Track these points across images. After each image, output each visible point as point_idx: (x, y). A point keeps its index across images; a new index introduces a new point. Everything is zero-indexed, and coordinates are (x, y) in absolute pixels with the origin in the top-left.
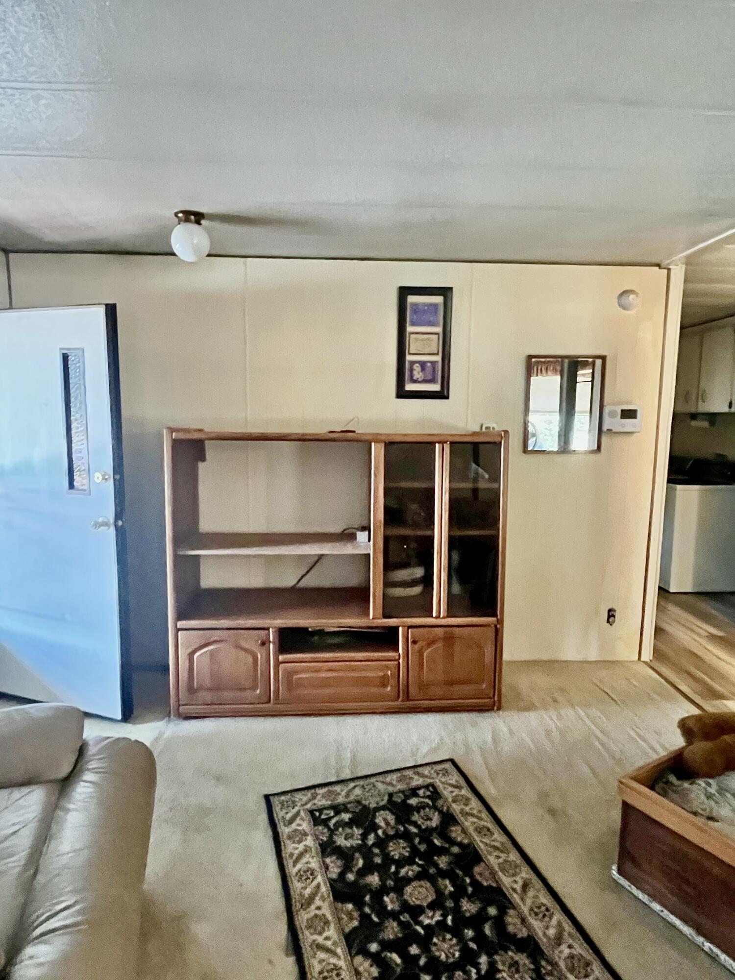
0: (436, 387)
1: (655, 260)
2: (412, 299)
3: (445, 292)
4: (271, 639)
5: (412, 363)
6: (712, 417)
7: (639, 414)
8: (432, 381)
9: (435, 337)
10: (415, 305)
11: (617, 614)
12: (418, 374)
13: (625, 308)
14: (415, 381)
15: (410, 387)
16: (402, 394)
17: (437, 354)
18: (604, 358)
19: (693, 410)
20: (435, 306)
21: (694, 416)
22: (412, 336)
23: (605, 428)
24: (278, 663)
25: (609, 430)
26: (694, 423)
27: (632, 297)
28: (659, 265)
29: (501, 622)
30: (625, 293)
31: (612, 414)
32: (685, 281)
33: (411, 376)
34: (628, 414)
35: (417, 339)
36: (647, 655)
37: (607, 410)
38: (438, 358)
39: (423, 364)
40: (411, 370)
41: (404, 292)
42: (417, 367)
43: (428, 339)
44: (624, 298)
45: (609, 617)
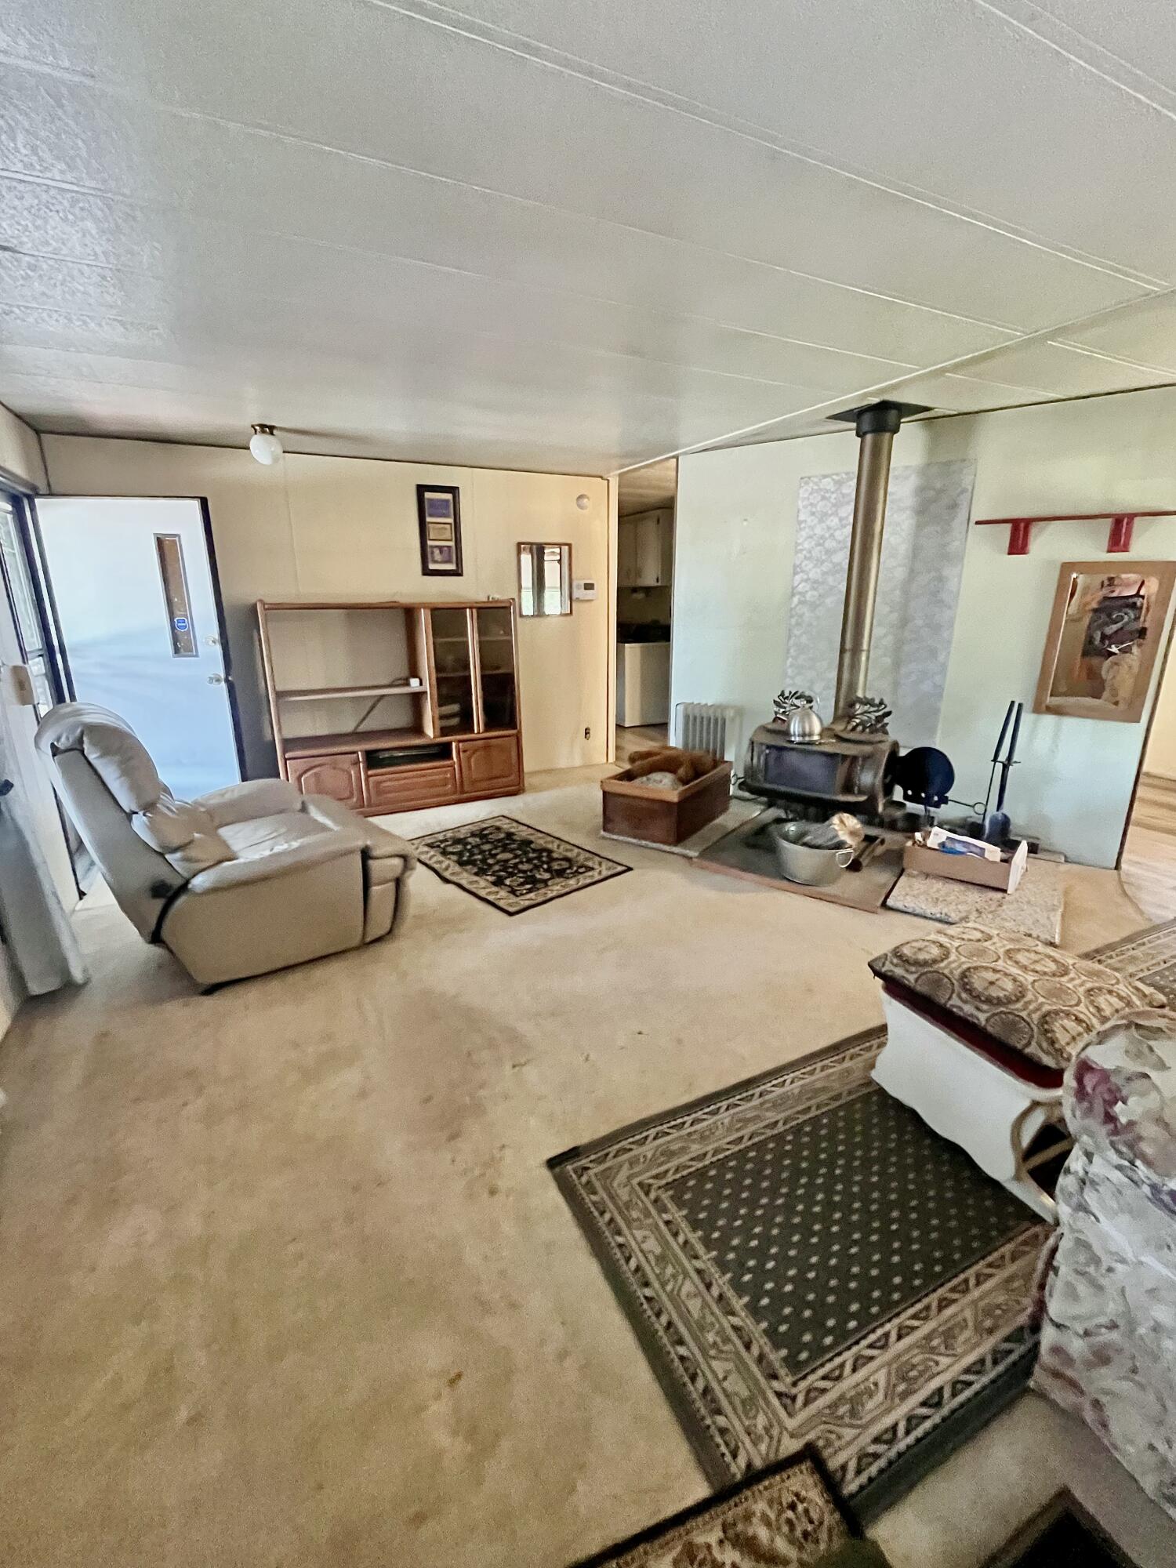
0: (452, 567)
1: (599, 473)
2: (428, 495)
3: (453, 490)
4: (361, 759)
5: (432, 547)
6: (648, 590)
7: (595, 586)
8: (449, 561)
9: (448, 526)
10: (430, 500)
11: (591, 732)
12: (437, 555)
13: (581, 507)
14: (436, 562)
15: (432, 566)
16: (427, 572)
17: (451, 540)
18: (570, 545)
19: (633, 584)
20: (447, 501)
21: (635, 590)
22: (430, 525)
23: (574, 597)
24: (368, 777)
25: (577, 599)
26: (635, 595)
27: (586, 500)
28: (601, 477)
29: (520, 732)
30: (581, 497)
31: (578, 587)
32: (619, 486)
33: (433, 557)
34: (589, 587)
35: (434, 529)
36: (612, 758)
37: (574, 584)
38: (452, 544)
39: (440, 548)
40: (432, 553)
41: (421, 489)
42: (437, 551)
43: (443, 528)
44: (581, 500)
45: (586, 734)
